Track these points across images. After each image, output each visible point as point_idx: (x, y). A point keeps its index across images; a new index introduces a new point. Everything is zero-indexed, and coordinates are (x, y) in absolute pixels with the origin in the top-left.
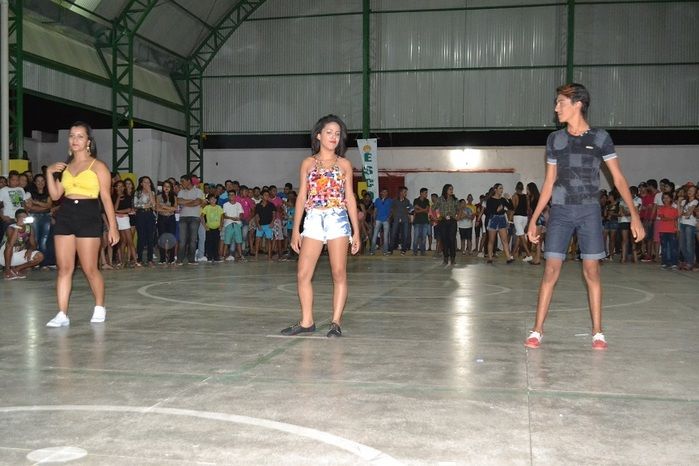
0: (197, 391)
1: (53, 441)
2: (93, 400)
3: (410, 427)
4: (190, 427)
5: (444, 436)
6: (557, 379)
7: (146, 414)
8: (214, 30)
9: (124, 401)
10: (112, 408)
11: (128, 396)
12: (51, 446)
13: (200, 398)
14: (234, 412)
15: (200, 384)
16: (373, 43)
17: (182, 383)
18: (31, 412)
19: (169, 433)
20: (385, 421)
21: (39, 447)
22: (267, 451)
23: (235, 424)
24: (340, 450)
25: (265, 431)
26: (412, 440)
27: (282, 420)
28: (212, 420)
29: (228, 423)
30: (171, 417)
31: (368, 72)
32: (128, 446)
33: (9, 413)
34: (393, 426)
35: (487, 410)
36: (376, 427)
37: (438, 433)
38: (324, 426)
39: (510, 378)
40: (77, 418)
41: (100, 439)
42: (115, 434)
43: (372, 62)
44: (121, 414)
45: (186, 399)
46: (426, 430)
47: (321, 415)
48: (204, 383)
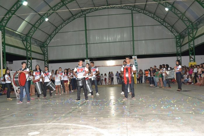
0: (58, 120)
1: (32, 131)
2: (37, 123)
3: (103, 123)
4: (59, 127)
5: (110, 124)
6: (132, 112)
7: (49, 125)
8: (50, 36)
9: (44, 123)
10: (42, 124)
11: (44, 121)
12: (32, 132)
13: (60, 121)
14: (67, 123)
15: (58, 118)
16: (88, 37)
17: (55, 118)
18: (25, 126)
19: (55, 128)
20: (98, 123)
21: (29, 132)
22: (76, 130)
23: (68, 125)
24: (90, 128)
25: (74, 126)
26: (104, 126)
27: (77, 124)
28: (63, 125)
29: (66, 125)
30: (54, 125)
31: (87, 44)
32: (48, 131)
33: (20, 127)
34: (100, 123)
35: (118, 119)
36: (96, 124)
37: (109, 124)
38: (86, 124)
39: (123, 112)
40: (35, 127)
41: (41, 130)
42: (44, 129)
43: (88, 42)
44: (44, 125)
45: (57, 121)
46: (106, 124)
47: (85, 122)
48: (59, 118)
